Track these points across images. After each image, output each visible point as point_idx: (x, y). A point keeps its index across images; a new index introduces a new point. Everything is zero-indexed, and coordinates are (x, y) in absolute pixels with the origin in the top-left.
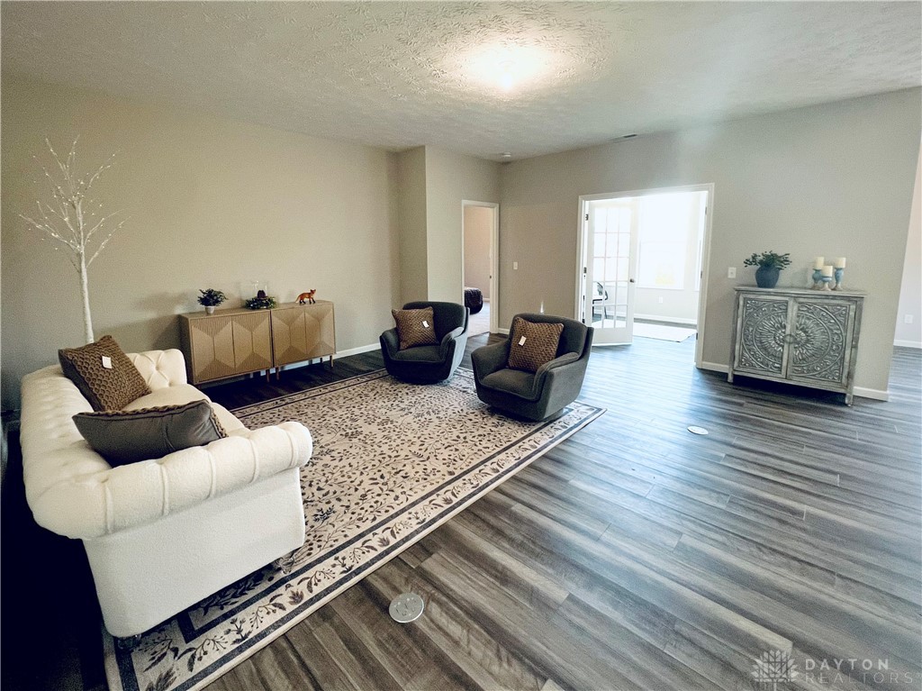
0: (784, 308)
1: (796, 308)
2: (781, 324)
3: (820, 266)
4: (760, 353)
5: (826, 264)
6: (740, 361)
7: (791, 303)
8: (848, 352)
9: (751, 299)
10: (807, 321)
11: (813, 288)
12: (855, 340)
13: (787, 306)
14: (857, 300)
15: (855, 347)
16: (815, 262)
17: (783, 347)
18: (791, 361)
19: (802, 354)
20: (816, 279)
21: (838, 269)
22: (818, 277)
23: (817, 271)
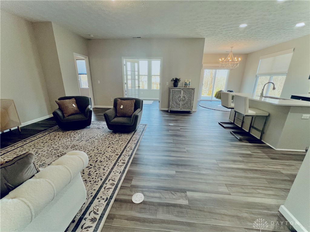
0: (180, 92)
2: (180, 96)
3: (186, 82)
4: (176, 104)
5: (187, 81)
6: (171, 107)
7: (182, 91)
9: (174, 90)
10: (185, 95)
11: (185, 87)
14: (193, 89)
16: (185, 81)
17: (180, 102)
18: (182, 105)
19: (184, 103)
20: (185, 85)
21: (189, 82)
22: (186, 84)
23: (186, 83)
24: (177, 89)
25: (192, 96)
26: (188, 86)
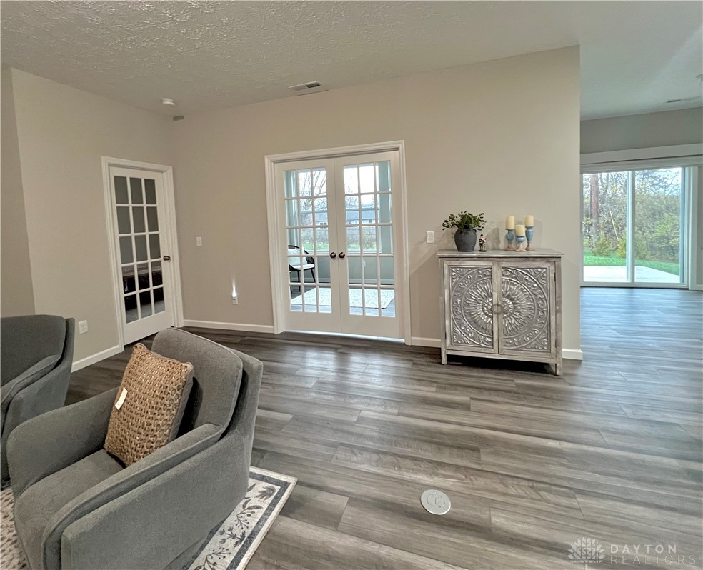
0: (489, 274)
1: (499, 274)
2: (487, 293)
3: (512, 227)
4: (471, 328)
5: (518, 223)
6: (452, 339)
7: (495, 268)
8: (553, 318)
9: (456, 267)
10: (512, 287)
11: (508, 249)
12: (558, 303)
13: (491, 272)
14: (554, 260)
15: (558, 311)
16: (507, 222)
17: (492, 318)
18: (502, 334)
19: (510, 324)
20: (509, 240)
21: (528, 228)
22: (512, 238)
23: (509, 230)
24: (472, 259)
25: (548, 292)
26: (523, 245)
